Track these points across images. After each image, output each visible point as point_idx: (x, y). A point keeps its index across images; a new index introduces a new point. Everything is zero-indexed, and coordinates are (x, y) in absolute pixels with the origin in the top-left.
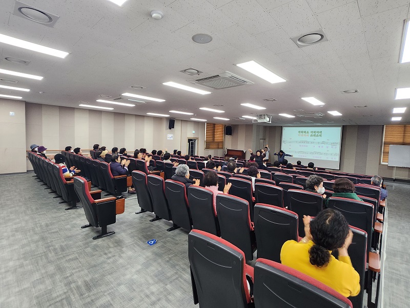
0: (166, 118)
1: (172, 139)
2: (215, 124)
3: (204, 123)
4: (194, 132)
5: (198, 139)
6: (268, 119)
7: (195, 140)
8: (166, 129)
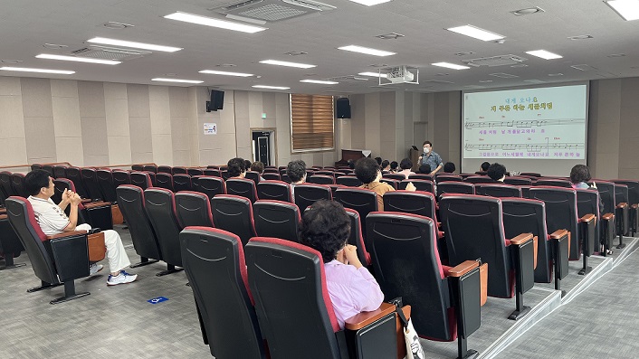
1: (214, 133)
2: (310, 97)
3: (285, 94)
4: (264, 117)
5: (274, 130)
6: (411, 76)
7: (269, 134)
8: (200, 113)
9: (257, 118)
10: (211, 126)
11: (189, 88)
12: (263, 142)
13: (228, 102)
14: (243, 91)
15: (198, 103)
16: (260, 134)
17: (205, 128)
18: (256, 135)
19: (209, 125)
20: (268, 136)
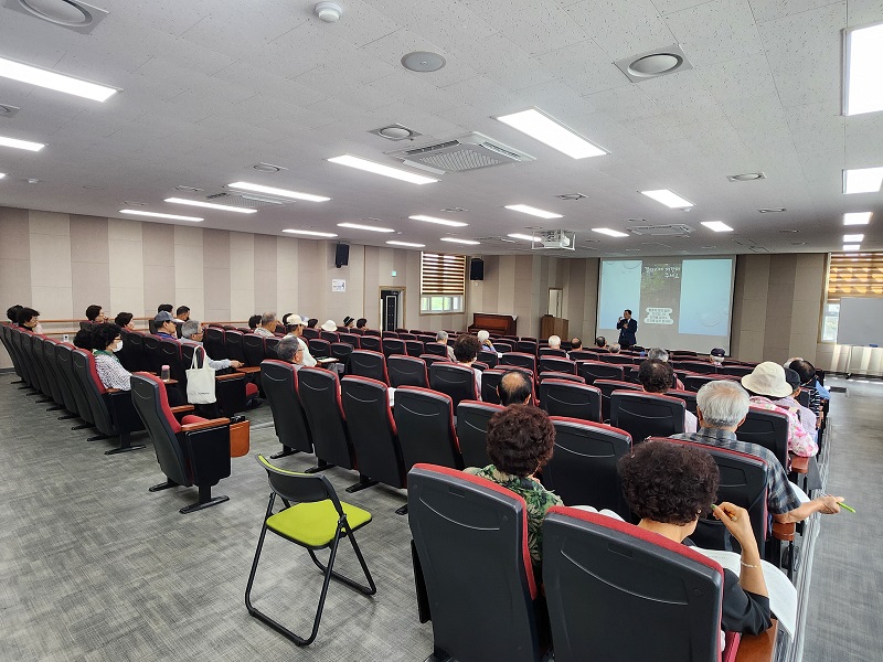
0: (329, 240)
1: (342, 290)
2: (443, 255)
3: (418, 251)
4: (394, 274)
5: (404, 289)
6: (567, 241)
7: (397, 293)
8: (329, 268)
9: (387, 276)
10: (341, 282)
11: (318, 242)
12: (392, 301)
13: (356, 259)
14: (373, 246)
15: (327, 257)
16: (389, 293)
17: (334, 284)
18: (384, 293)
19: (337, 282)
20: (397, 296)
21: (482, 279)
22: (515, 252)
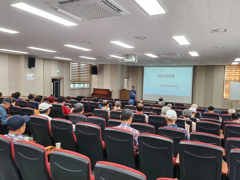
0: (24, 55)
1: (32, 79)
2: (80, 63)
4: (58, 71)
5: (63, 78)
7: (60, 80)
8: (25, 68)
9: (54, 71)
10: (31, 75)
12: (57, 84)
13: (39, 64)
14: (48, 59)
15: (24, 63)
16: (56, 80)
17: (28, 76)
18: (53, 80)
19: (30, 75)
20: (60, 81)
21: (97, 74)
22: (110, 63)
